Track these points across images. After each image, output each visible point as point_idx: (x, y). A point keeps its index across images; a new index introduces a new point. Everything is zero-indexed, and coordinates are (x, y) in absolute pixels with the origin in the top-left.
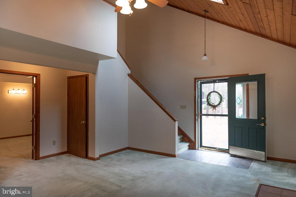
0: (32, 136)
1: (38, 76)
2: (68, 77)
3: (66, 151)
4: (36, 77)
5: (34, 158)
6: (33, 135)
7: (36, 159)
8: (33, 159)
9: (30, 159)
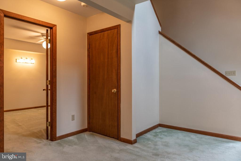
0: (45, 108)
1: (54, 28)
2: (88, 33)
3: (86, 128)
4: (51, 28)
5: (49, 138)
6: (47, 106)
7: (52, 140)
8: (47, 139)
9: (43, 139)
